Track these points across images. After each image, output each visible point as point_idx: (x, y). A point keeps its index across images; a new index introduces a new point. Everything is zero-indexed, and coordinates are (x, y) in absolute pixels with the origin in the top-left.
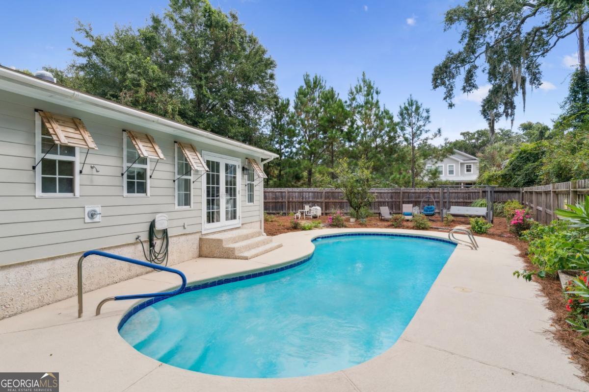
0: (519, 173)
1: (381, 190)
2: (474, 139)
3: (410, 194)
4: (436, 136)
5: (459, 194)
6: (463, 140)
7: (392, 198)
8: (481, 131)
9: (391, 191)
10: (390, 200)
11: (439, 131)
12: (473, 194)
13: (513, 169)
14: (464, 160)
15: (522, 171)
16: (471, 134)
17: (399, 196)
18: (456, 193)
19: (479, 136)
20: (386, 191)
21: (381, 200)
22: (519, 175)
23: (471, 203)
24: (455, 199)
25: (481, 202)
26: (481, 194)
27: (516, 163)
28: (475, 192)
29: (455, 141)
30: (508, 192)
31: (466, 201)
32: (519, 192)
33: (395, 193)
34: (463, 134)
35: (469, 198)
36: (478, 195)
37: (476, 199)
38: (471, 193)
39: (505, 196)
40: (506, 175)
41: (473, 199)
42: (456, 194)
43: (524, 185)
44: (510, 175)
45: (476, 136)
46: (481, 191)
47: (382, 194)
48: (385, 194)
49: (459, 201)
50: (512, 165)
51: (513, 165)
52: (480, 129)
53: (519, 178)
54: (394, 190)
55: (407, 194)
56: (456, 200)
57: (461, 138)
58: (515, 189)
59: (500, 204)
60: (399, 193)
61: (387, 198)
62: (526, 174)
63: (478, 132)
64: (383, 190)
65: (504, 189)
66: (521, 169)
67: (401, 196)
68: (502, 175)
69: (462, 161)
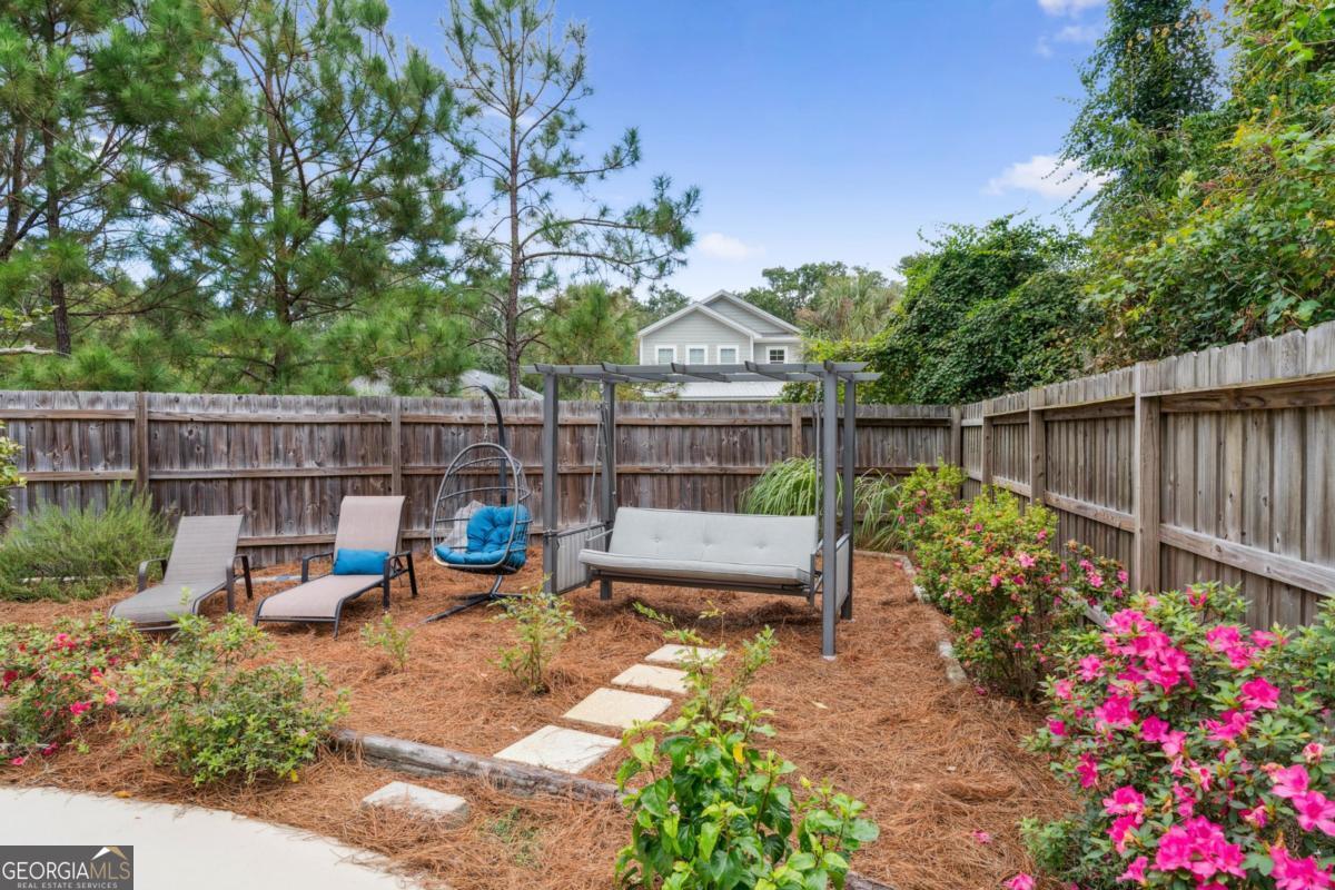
0: (942, 343)
1: (274, 405)
2: (795, 288)
3: (447, 434)
4: (615, 164)
5: (700, 433)
6: (769, 292)
7: (339, 452)
8: (813, 267)
9: (333, 415)
10: (331, 467)
11: (632, 138)
12: (764, 431)
13: (922, 329)
14: (763, 334)
15: (953, 334)
16: (789, 274)
17: (384, 442)
18: (684, 427)
19: (807, 280)
20: (306, 414)
21: (278, 468)
22: (943, 353)
23: (753, 476)
24: (681, 460)
25: (798, 475)
26: (796, 432)
27: (933, 302)
28: (770, 426)
29: (749, 291)
30: (905, 425)
31: (730, 467)
32: (945, 425)
33: (363, 424)
34: (767, 273)
35: (744, 452)
36: (784, 441)
37: (774, 457)
38: (753, 426)
39: (894, 442)
40: (893, 351)
41: (763, 458)
42: (688, 433)
43: (963, 394)
44: (908, 351)
45: (801, 281)
46: (796, 422)
47: (281, 431)
48: (296, 433)
49: (698, 467)
50: (915, 313)
51: (920, 311)
52: (810, 263)
53: (945, 365)
54: (352, 406)
55: (431, 432)
56: (687, 465)
57: (765, 284)
58: (931, 412)
59: (878, 483)
60: (386, 424)
61: (312, 453)
62: (970, 346)
63: (804, 269)
64: (286, 407)
65: (891, 412)
66: (950, 329)
67: (395, 447)
68: (880, 354)
69: (758, 337)
